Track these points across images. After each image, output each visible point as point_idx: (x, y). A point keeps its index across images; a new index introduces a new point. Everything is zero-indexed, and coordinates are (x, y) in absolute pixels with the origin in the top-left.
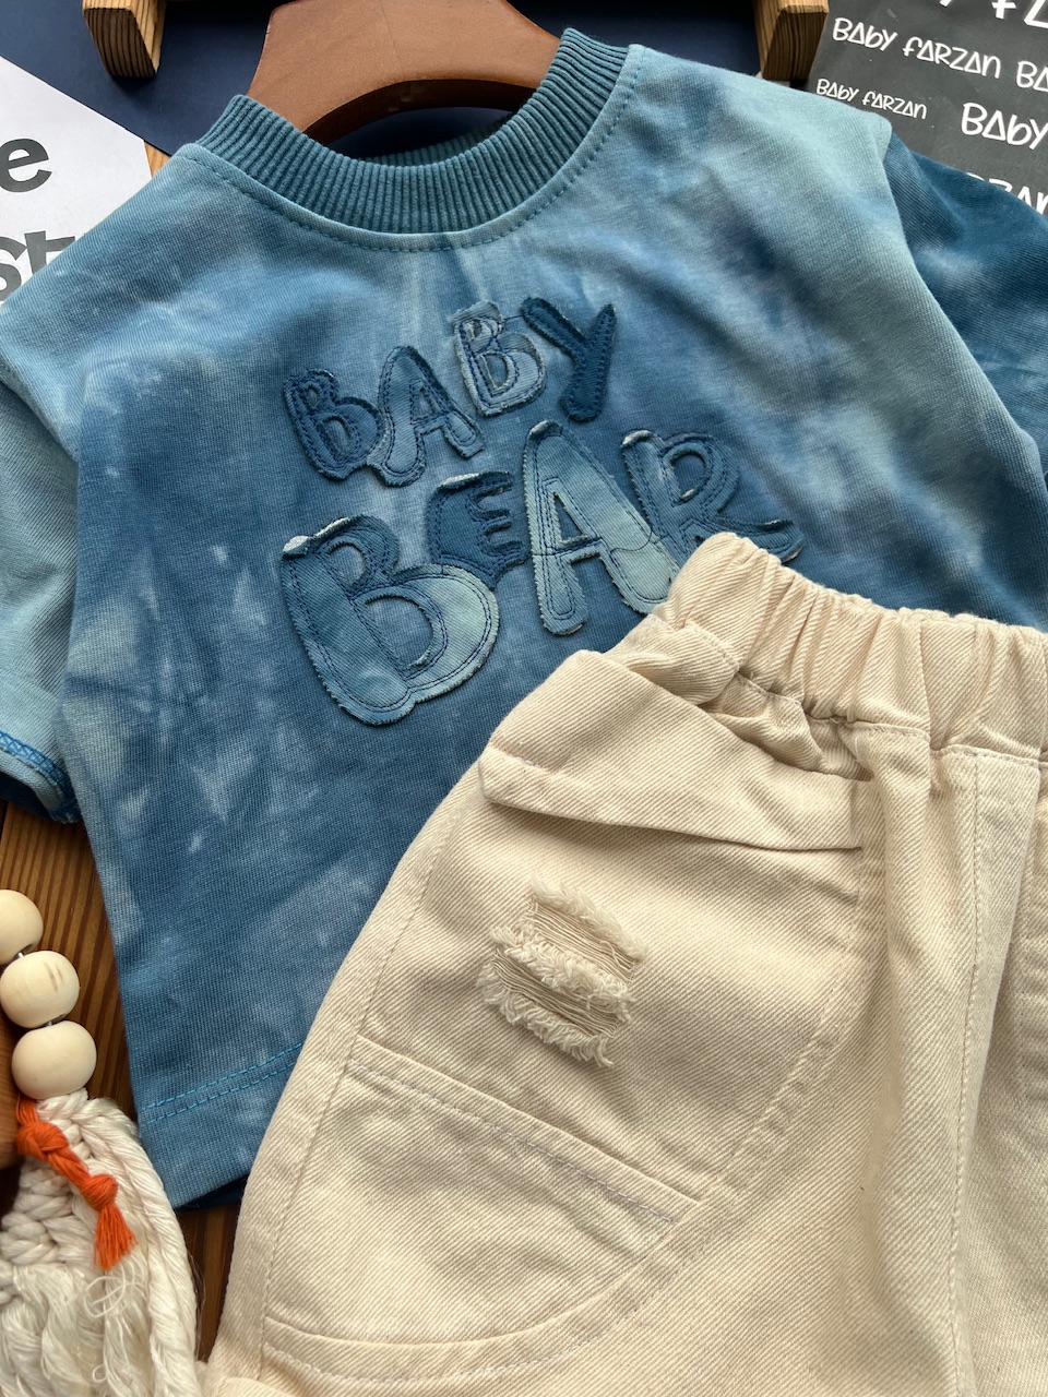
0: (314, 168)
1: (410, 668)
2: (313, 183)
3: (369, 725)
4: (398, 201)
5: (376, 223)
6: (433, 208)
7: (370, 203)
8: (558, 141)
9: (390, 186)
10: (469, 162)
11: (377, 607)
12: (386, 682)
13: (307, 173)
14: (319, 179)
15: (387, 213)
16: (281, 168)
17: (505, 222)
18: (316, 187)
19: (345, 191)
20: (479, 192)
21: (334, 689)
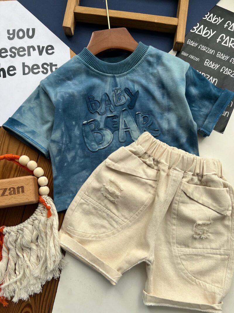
0: (95, 62)
1: (99, 143)
2: (95, 64)
3: (92, 151)
4: (108, 69)
5: (104, 72)
6: (113, 71)
7: (104, 68)
8: (135, 62)
9: (107, 66)
10: (120, 64)
11: (95, 134)
12: (95, 145)
13: (94, 63)
14: (96, 64)
15: (106, 70)
16: (90, 62)
17: (124, 74)
18: (95, 65)
19: (100, 66)
20: (121, 69)
21: (87, 145)
